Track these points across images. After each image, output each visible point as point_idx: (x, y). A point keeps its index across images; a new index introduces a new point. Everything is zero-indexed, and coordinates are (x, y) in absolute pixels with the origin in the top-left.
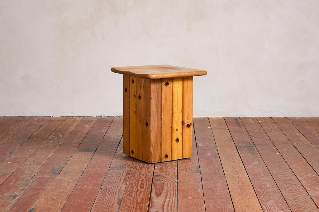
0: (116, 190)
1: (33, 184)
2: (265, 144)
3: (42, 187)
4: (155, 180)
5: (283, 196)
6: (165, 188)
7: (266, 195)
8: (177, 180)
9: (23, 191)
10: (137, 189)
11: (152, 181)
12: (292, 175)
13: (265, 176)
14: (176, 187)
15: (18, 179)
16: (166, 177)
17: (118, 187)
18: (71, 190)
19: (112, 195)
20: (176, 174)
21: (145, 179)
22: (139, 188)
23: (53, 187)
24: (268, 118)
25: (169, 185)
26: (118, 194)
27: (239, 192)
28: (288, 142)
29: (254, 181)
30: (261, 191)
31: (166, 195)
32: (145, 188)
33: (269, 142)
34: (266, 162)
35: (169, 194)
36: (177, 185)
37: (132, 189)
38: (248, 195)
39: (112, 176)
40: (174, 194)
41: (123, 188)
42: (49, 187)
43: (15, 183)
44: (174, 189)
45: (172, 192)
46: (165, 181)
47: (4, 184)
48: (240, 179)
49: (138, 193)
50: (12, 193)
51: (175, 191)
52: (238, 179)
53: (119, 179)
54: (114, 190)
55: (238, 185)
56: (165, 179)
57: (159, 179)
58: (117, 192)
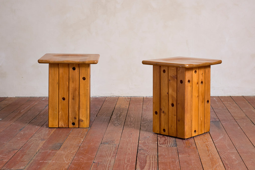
0: (107, 164)
1: (37, 159)
2: (228, 120)
3: (45, 161)
4: (139, 153)
5: (247, 168)
6: (148, 162)
7: (233, 167)
8: (158, 153)
9: (28, 166)
10: (124, 162)
11: (136, 154)
12: (252, 147)
13: (230, 149)
14: (157, 160)
15: (25, 154)
16: (148, 151)
17: (108, 160)
18: (68, 164)
19: (103, 168)
20: (157, 148)
21: (131, 153)
22: (126, 162)
23: (54, 162)
24: (228, 96)
25: (151, 159)
26: (108, 168)
27: (210, 165)
28: (246, 118)
29: (222, 154)
30: (229, 164)
31: (148, 168)
32: (131, 161)
33: (231, 118)
34: (230, 136)
35: (151, 167)
36: (158, 158)
37: (120, 163)
38: (217, 167)
39: (103, 150)
40: (156, 167)
41: (113, 162)
42: (50, 162)
43: (21, 158)
44: (155, 162)
45: (154, 165)
46: (148, 155)
47: (12, 159)
48: (210, 152)
49: (125, 166)
50: (18, 168)
51: (156, 164)
52: (209, 152)
53: (109, 154)
54: (104, 163)
55: (209, 157)
56: (148, 152)
57: (142, 152)
58: (107, 166)
